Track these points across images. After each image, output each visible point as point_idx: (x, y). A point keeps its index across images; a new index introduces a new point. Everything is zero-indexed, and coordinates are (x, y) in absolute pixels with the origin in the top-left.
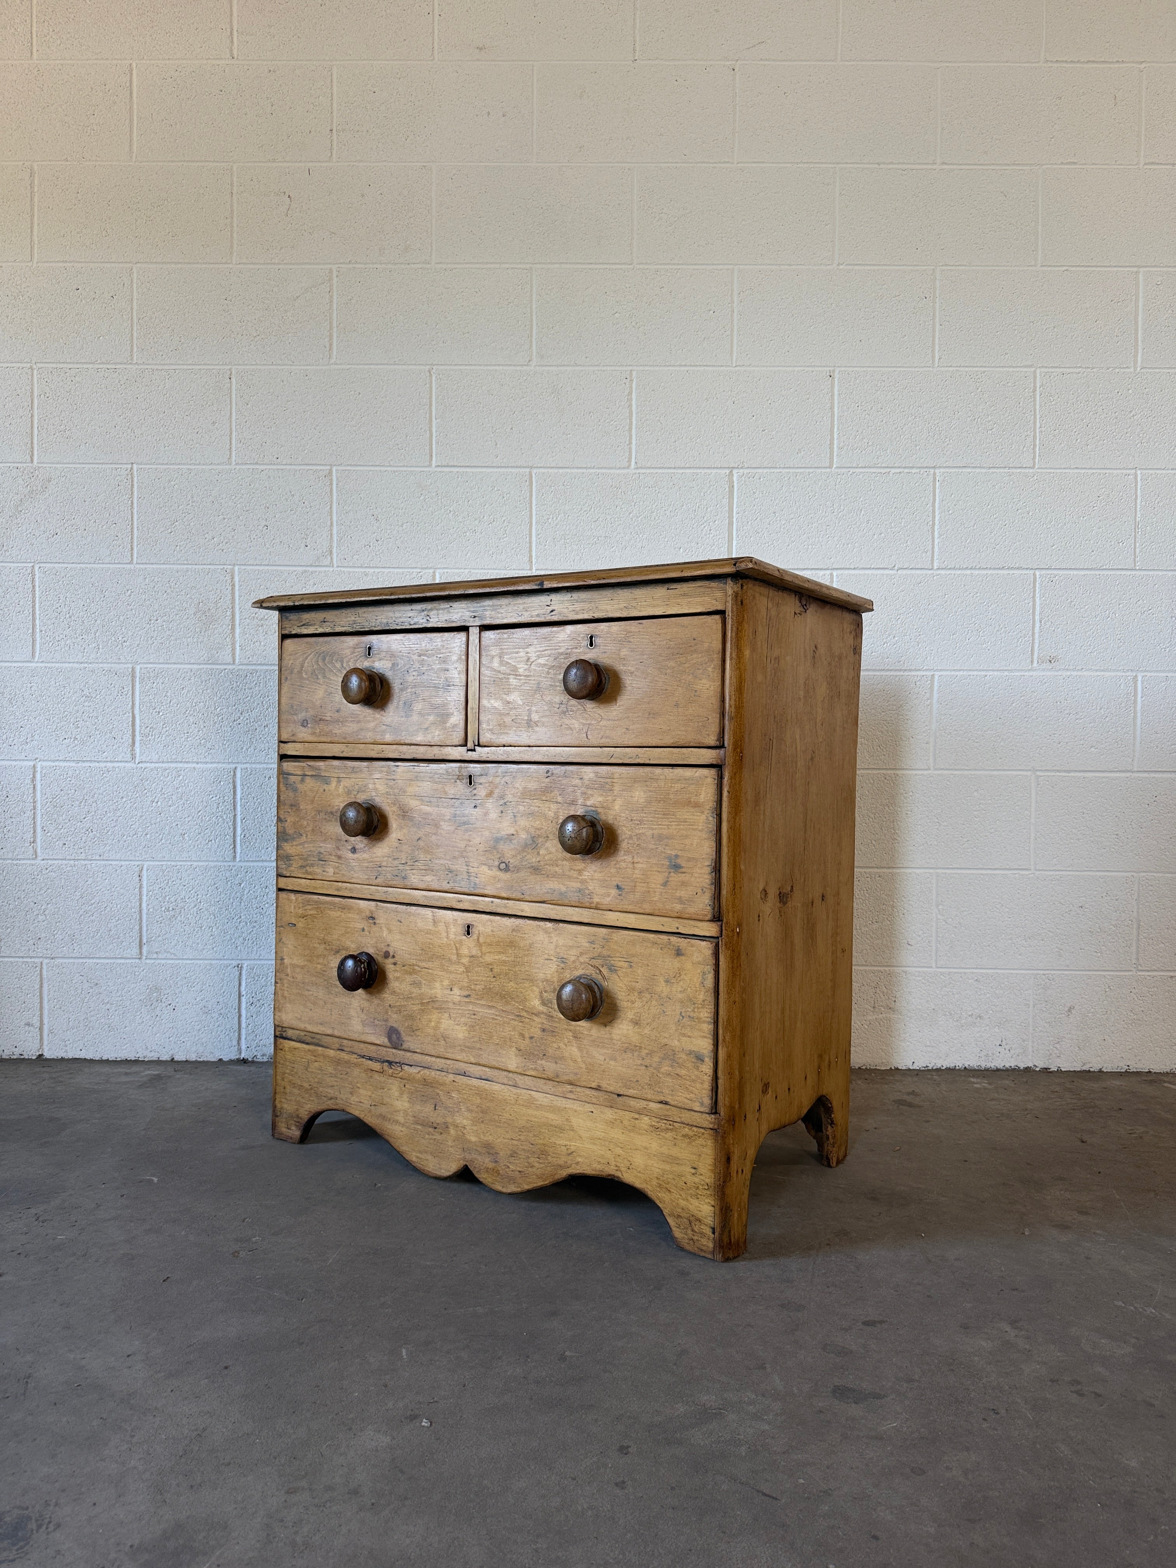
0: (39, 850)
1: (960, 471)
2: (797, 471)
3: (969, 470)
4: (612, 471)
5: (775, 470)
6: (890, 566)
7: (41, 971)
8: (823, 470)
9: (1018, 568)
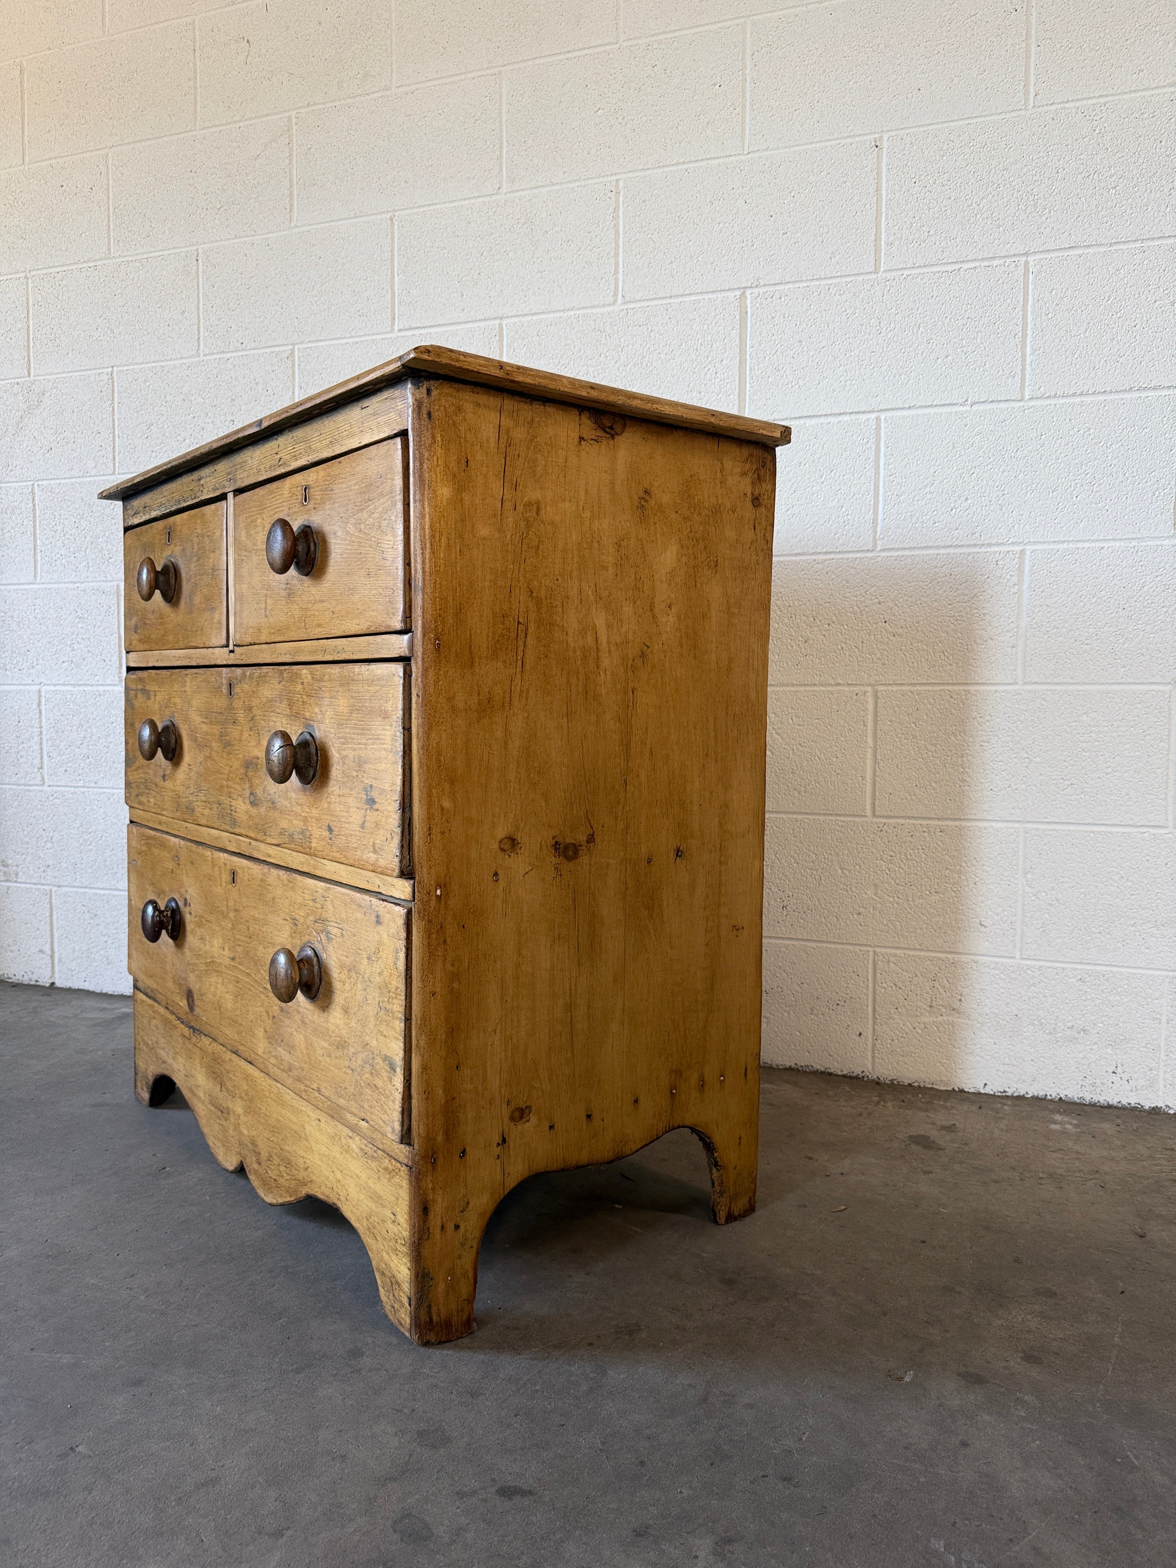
0: (46, 777)
1: (1066, 254)
2: (830, 282)
3: (1080, 252)
4: (595, 311)
5: (801, 285)
6: (960, 401)
7: (51, 899)
8: (866, 277)
9: (1155, 388)
